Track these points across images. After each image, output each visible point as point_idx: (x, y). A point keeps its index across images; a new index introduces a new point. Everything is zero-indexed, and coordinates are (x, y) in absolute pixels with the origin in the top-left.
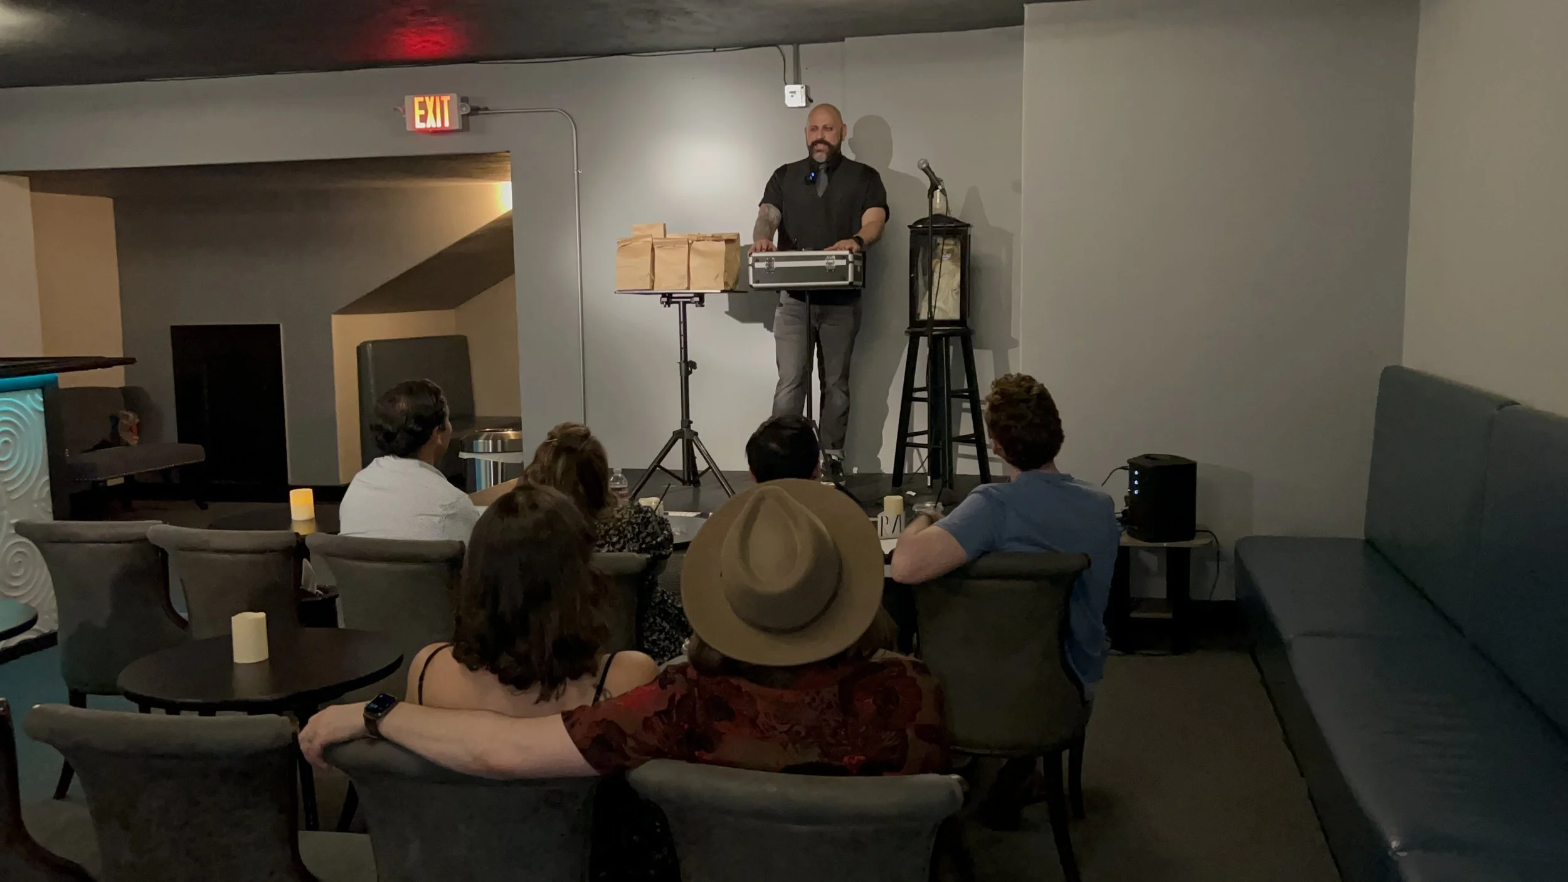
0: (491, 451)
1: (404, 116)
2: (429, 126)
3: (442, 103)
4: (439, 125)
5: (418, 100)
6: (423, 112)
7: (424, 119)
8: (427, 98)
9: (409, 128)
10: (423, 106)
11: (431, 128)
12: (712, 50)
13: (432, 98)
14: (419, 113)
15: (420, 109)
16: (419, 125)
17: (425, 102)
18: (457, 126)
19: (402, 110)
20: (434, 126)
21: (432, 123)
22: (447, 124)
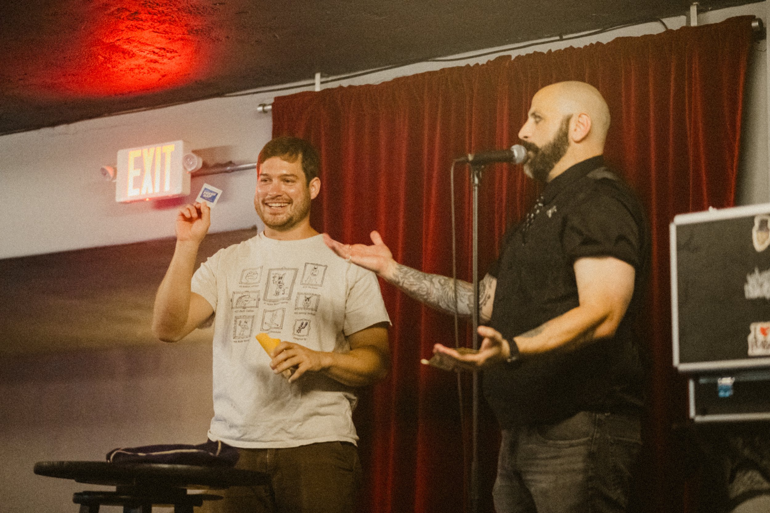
1: (114, 181)
3: (163, 156)
4: (157, 190)
5: (134, 153)
6: (138, 173)
7: (138, 181)
8: (145, 151)
9: (118, 199)
10: (139, 162)
12: (558, 38)
13: (151, 150)
14: (133, 173)
15: (135, 168)
16: (132, 192)
17: (142, 155)
18: (180, 189)
19: (110, 171)
20: (151, 191)
22: (167, 187)
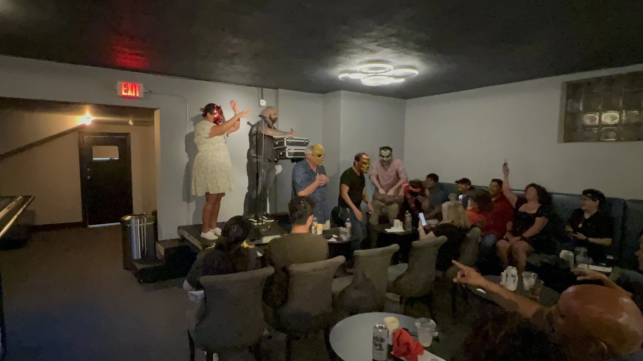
0: (138, 223)
2: (129, 94)
3: (135, 86)
4: (134, 95)
5: (124, 84)
6: (126, 89)
7: (126, 91)
8: (128, 83)
9: (119, 94)
11: (130, 95)
13: (131, 84)
14: (123, 89)
15: (125, 87)
16: (124, 94)
17: (127, 84)
18: (142, 96)
20: (131, 95)
21: (130, 93)
22: (138, 95)
